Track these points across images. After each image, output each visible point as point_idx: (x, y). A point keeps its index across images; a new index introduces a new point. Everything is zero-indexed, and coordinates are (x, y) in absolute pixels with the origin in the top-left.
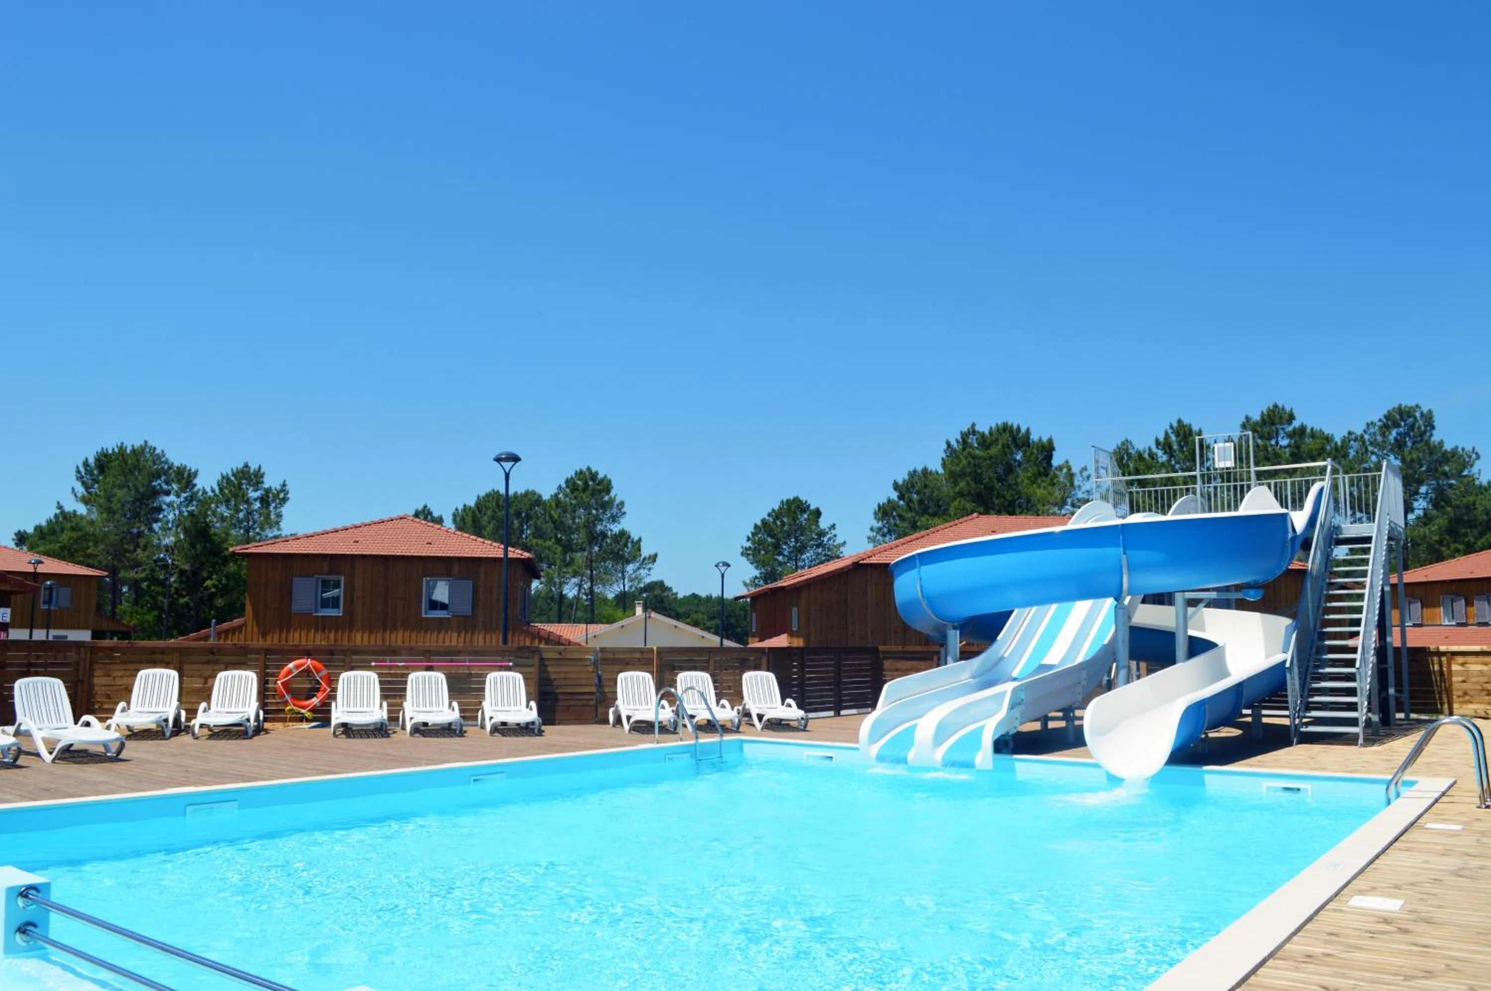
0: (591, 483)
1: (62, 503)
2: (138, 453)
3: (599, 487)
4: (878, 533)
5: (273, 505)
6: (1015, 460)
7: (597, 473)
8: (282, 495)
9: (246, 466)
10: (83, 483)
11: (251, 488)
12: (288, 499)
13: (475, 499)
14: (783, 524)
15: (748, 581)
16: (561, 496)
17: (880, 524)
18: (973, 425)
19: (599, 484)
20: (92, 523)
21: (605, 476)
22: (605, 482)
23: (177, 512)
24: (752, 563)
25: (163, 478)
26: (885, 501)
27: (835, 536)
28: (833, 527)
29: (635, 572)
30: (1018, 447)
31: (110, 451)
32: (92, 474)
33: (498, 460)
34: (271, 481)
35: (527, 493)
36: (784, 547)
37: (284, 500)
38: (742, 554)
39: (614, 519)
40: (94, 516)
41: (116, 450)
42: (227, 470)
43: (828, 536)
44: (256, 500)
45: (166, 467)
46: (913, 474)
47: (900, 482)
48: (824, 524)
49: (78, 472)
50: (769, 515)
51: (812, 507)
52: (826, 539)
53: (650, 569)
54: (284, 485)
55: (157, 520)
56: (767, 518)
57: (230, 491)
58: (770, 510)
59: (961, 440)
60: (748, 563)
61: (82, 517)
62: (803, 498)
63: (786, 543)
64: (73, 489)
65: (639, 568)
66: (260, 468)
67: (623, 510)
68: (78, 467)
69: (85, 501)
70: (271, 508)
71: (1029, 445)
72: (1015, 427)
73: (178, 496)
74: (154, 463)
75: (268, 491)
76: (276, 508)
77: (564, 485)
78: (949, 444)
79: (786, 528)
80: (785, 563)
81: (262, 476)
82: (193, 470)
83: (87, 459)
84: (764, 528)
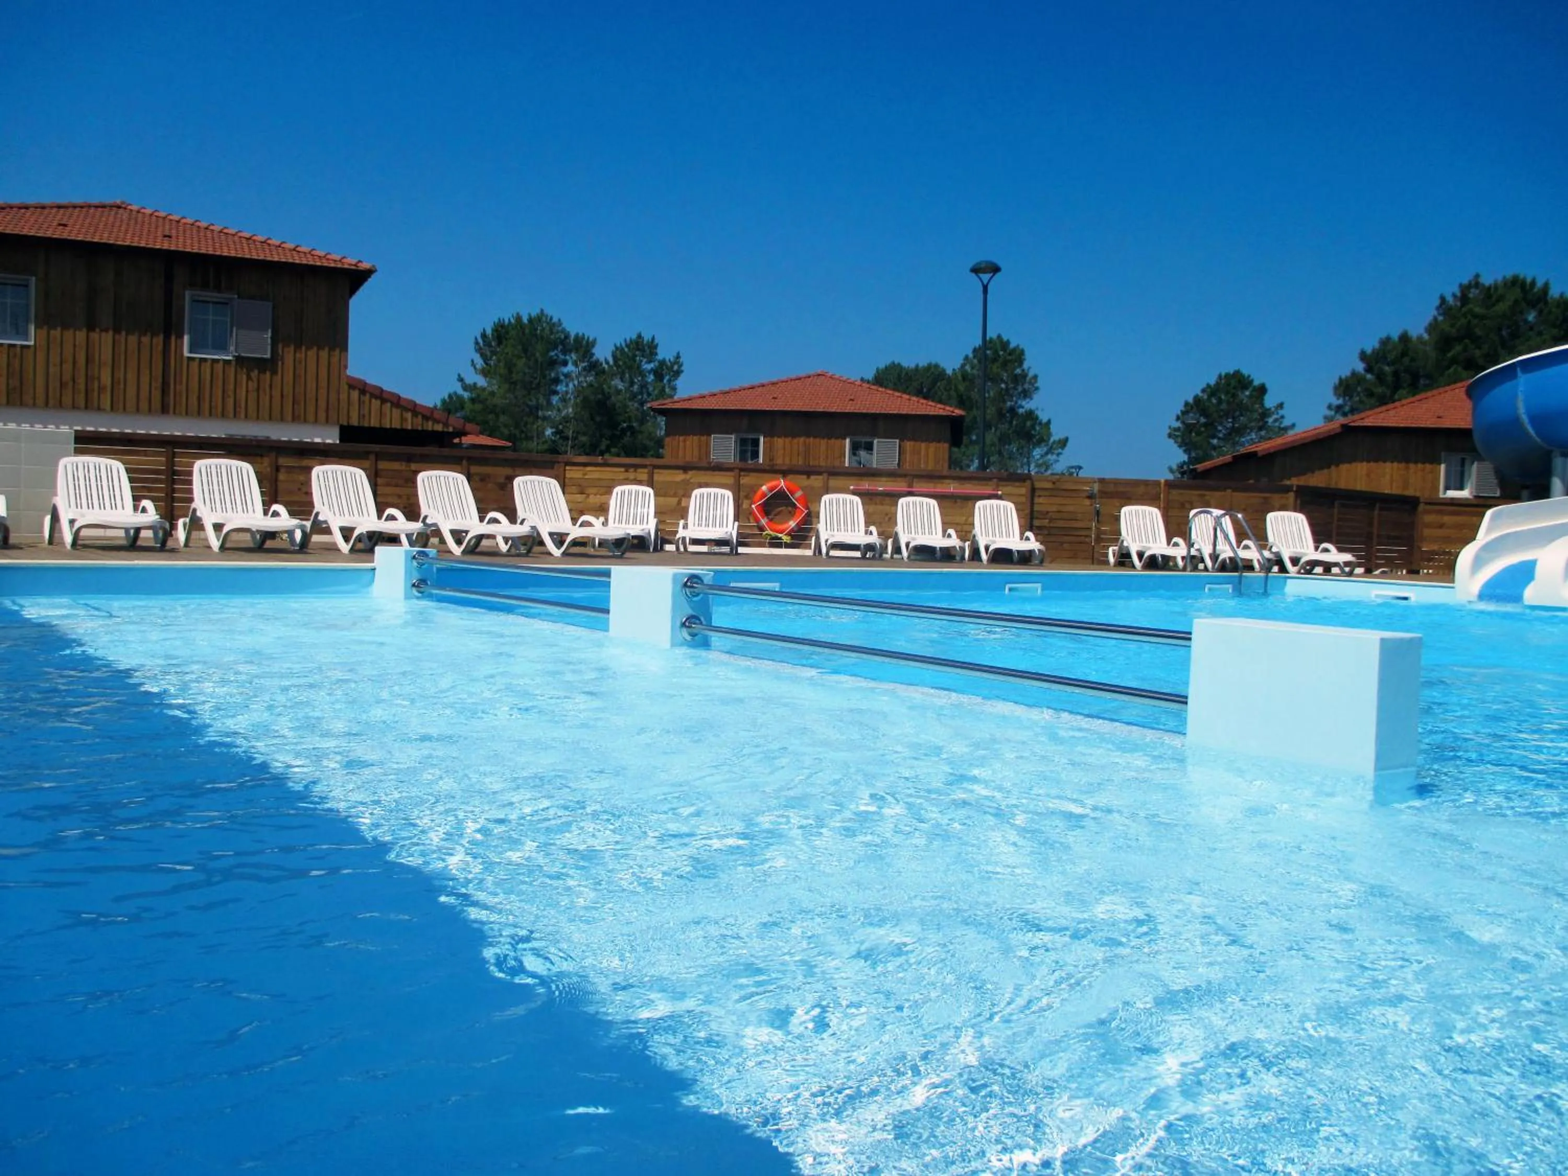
0: (1001, 353)
1: (463, 376)
2: (534, 321)
3: (1010, 358)
4: (1336, 412)
5: (667, 378)
6: (1526, 321)
7: (1008, 342)
8: (676, 368)
9: (639, 336)
10: (483, 355)
11: (645, 360)
12: (682, 371)
13: (874, 372)
14: (1220, 401)
15: (1175, 467)
16: (968, 368)
17: (1340, 402)
18: (1477, 276)
19: (1010, 354)
20: (493, 394)
21: (1018, 346)
22: (1017, 352)
23: (576, 382)
24: (1180, 446)
25: (560, 347)
26: (1348, 374)
27: (1282, 417)
28: (1281, 406)
29: (1042, 456)
30: (1532, 304)
31: (507, 321)
32: (490, 346)
33: (976, 270)
34: (665, 353)
35: (929, 367)
36: (1220, 428)
37: (678, 373)
38: (1170, 436)
39: (1026, 394)
40: (495, 388)
41: (513, 321)
42: (620, 341)
43: (1275, 416)
44: (650, 372)
45: (563, 337)
46: (1386, 342)
47: (1369, 351)
48: (1270, 401)
49: (477, 343)
50: (1203, 391)
51: (1256, 383)
52: (1270, 420)
53: (1058, 454)
54: (678, 357)
55: (555, 393)
56: (1200, 394)
57: (625, 363)
58: (1204, 385)
59: (1459, 294)
60: (1176, 446)
61: (484, 389)
62: (1245, 372)
63: (1221, 424)
64: (472, 361)
65: (1047, 454)
66: (653, 339)
67: (1036, 385)
68: (476, 339)
69: (485, 373)
70: (665, 381)
71: (1546, 303)
72: (1529, 280)
73: (576, 366)
74: (552, 333)
75: (662, 363)
76: (669, 381)
77: (971, 355)
78: (1443, 299)
79: (1224, 406)
80: (1221, 447)
81: (656, 347)
82: (591, 339)
83: (484, 330)
84: (1197, 406)
